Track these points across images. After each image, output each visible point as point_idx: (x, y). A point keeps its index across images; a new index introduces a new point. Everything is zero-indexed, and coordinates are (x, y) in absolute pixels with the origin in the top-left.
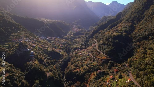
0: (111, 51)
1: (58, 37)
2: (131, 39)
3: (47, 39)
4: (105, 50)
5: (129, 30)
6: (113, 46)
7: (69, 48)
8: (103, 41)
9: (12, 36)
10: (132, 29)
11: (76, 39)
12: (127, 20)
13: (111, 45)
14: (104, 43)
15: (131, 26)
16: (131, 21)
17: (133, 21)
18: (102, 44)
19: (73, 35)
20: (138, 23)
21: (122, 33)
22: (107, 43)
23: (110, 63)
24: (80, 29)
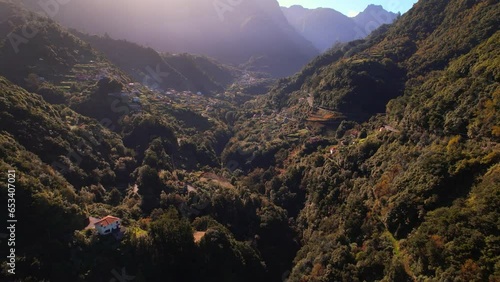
0: (346, 98)
1: (199, 93)
2: (404, 71)
3: (168, 93)
4: (331, 99)
5: (401, 52)
6: (352, 85)
7: (231, 114)
8: (326, 80)
9: (76, 68)
10: (409, 49)
11: (251, 101)
12: (398, 32)
13: (346, 84)
14: (329, 84)
15: (407, 44)
16: (408, 32)
17: (413, 34)
18: (324, 89)
19: (243, 91)
20: (425, 37)
21: (380, 59)
22: (337, 82)
23: (344, 124)
24: (263, 79)
